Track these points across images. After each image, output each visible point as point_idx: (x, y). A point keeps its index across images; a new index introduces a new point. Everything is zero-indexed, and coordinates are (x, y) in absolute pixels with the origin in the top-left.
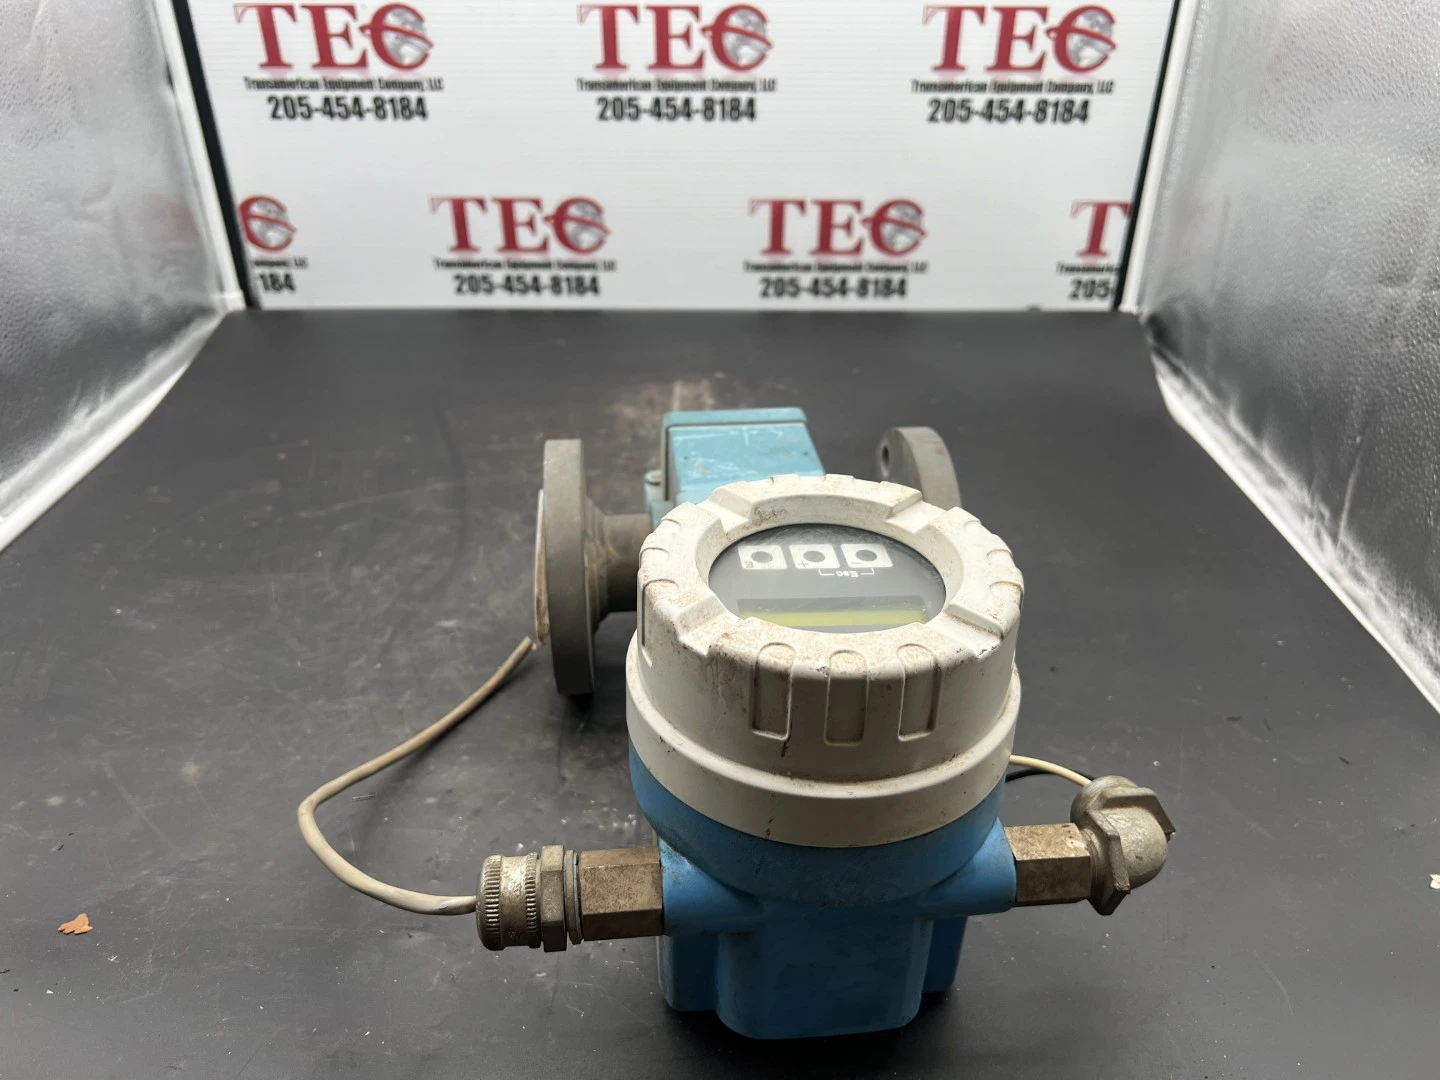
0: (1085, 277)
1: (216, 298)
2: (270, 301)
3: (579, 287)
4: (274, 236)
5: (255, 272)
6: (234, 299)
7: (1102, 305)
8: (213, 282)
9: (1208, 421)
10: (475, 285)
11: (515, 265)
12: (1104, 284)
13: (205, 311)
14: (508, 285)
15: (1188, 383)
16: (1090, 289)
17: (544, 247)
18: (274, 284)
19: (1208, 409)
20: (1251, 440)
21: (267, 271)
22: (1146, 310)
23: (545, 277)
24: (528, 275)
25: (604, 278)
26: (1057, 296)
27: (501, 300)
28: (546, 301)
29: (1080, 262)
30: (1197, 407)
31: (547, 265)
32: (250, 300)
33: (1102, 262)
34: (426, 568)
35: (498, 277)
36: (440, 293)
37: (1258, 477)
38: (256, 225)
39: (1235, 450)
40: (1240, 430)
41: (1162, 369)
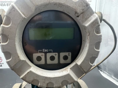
39: (114, 81)
40: (115, 78)
41: (99, 71)
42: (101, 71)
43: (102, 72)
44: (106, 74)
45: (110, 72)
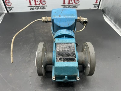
0: (95, 5)
1: (4, 12)
2: (10, 12)
3: (43, 8)
4: (9, 4)
5: (8, 8)
6: (6, 12)
7: (97, 8)
8: (3, 10)
9: (109, 21)
10: (32, 9)
11: (36, 6)
12: (97, 6)
13: (3, 13)
14: (36, 9)
15: (107, 17)
16: (96, 7)
17: (39, 4)
18: (10, 10)
19: (109, 20)
20: (115, 24)
21: (9, 8)
22: (101, 9)
23: (40, 7)
24: (38, 7)
25: (46, 7)
26: (92, 7)
27: (35, 10)
28: (40, 10)
29: (95, 4)
30: (108, 20)
31: (40, 6)
32: (8, 12)
33: (97, 4)
34: (33, 45)
35: (35, 8)
36: (28, 10)
37: (116, 28)
38: (7, 3)
39: (113, 25)
40: (113, 23)
41: (103, 15)
42: (105, 15)
43: (105, 17)
44: (108, 18)
45: (111, 17)
